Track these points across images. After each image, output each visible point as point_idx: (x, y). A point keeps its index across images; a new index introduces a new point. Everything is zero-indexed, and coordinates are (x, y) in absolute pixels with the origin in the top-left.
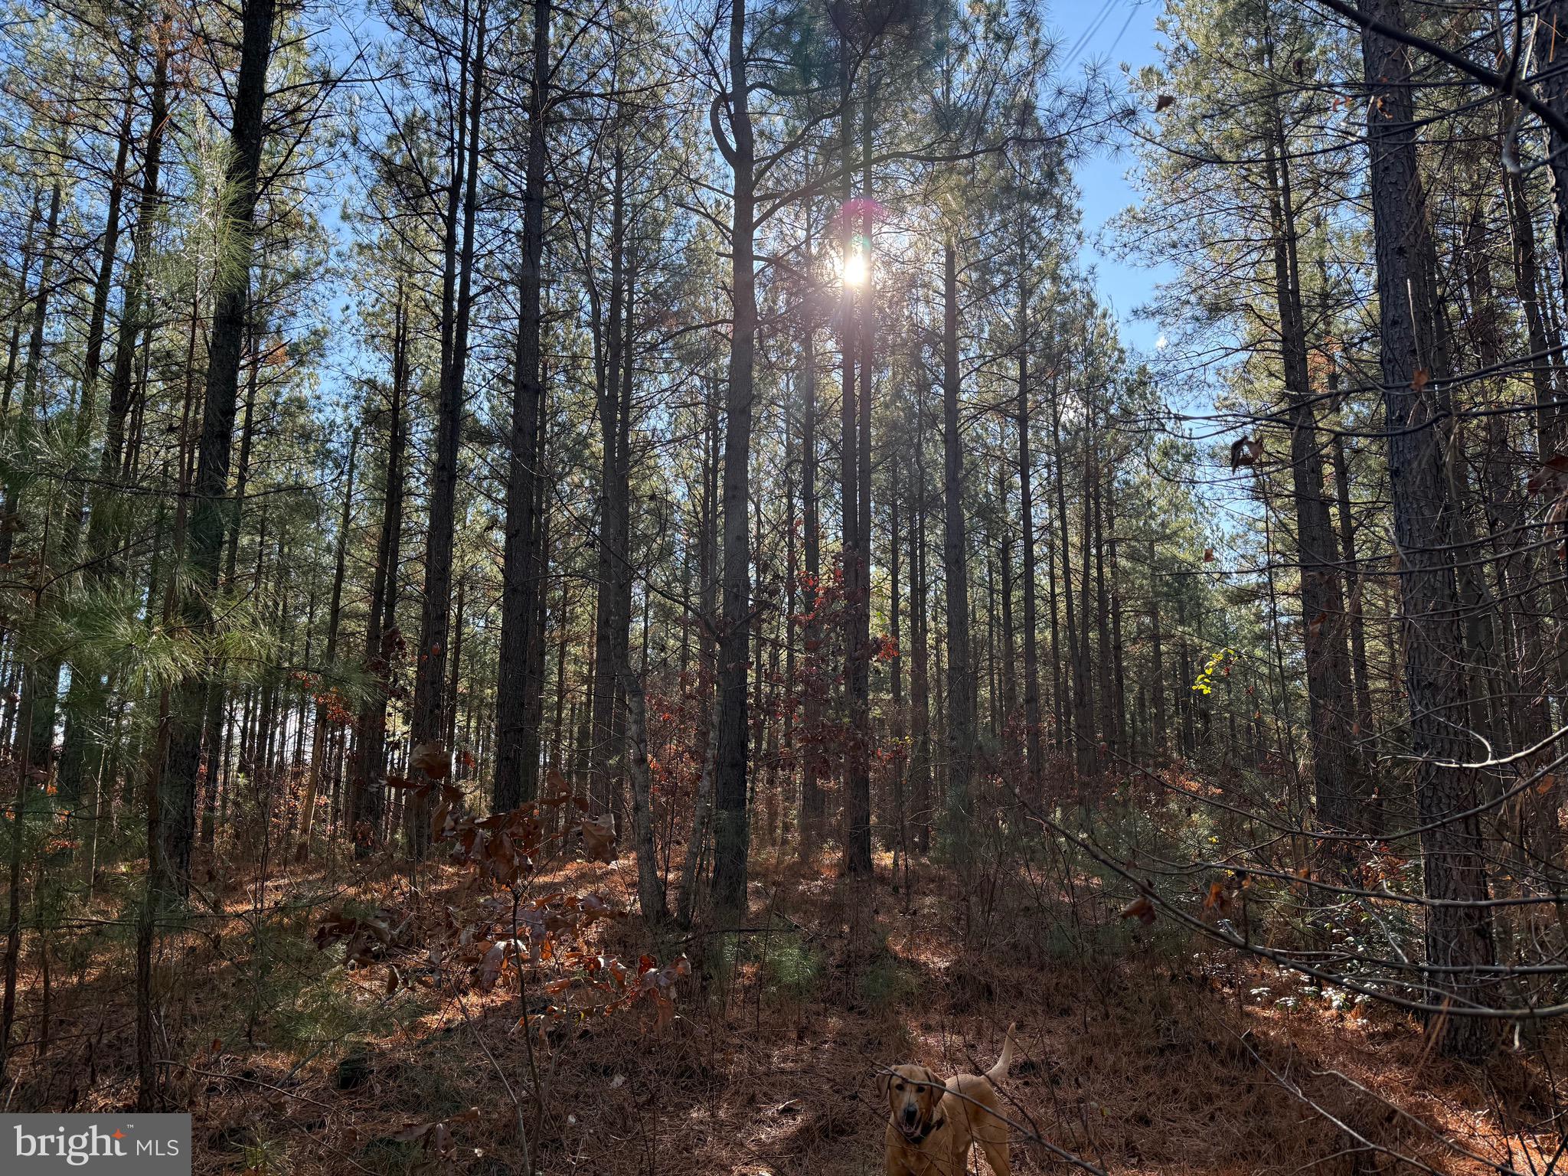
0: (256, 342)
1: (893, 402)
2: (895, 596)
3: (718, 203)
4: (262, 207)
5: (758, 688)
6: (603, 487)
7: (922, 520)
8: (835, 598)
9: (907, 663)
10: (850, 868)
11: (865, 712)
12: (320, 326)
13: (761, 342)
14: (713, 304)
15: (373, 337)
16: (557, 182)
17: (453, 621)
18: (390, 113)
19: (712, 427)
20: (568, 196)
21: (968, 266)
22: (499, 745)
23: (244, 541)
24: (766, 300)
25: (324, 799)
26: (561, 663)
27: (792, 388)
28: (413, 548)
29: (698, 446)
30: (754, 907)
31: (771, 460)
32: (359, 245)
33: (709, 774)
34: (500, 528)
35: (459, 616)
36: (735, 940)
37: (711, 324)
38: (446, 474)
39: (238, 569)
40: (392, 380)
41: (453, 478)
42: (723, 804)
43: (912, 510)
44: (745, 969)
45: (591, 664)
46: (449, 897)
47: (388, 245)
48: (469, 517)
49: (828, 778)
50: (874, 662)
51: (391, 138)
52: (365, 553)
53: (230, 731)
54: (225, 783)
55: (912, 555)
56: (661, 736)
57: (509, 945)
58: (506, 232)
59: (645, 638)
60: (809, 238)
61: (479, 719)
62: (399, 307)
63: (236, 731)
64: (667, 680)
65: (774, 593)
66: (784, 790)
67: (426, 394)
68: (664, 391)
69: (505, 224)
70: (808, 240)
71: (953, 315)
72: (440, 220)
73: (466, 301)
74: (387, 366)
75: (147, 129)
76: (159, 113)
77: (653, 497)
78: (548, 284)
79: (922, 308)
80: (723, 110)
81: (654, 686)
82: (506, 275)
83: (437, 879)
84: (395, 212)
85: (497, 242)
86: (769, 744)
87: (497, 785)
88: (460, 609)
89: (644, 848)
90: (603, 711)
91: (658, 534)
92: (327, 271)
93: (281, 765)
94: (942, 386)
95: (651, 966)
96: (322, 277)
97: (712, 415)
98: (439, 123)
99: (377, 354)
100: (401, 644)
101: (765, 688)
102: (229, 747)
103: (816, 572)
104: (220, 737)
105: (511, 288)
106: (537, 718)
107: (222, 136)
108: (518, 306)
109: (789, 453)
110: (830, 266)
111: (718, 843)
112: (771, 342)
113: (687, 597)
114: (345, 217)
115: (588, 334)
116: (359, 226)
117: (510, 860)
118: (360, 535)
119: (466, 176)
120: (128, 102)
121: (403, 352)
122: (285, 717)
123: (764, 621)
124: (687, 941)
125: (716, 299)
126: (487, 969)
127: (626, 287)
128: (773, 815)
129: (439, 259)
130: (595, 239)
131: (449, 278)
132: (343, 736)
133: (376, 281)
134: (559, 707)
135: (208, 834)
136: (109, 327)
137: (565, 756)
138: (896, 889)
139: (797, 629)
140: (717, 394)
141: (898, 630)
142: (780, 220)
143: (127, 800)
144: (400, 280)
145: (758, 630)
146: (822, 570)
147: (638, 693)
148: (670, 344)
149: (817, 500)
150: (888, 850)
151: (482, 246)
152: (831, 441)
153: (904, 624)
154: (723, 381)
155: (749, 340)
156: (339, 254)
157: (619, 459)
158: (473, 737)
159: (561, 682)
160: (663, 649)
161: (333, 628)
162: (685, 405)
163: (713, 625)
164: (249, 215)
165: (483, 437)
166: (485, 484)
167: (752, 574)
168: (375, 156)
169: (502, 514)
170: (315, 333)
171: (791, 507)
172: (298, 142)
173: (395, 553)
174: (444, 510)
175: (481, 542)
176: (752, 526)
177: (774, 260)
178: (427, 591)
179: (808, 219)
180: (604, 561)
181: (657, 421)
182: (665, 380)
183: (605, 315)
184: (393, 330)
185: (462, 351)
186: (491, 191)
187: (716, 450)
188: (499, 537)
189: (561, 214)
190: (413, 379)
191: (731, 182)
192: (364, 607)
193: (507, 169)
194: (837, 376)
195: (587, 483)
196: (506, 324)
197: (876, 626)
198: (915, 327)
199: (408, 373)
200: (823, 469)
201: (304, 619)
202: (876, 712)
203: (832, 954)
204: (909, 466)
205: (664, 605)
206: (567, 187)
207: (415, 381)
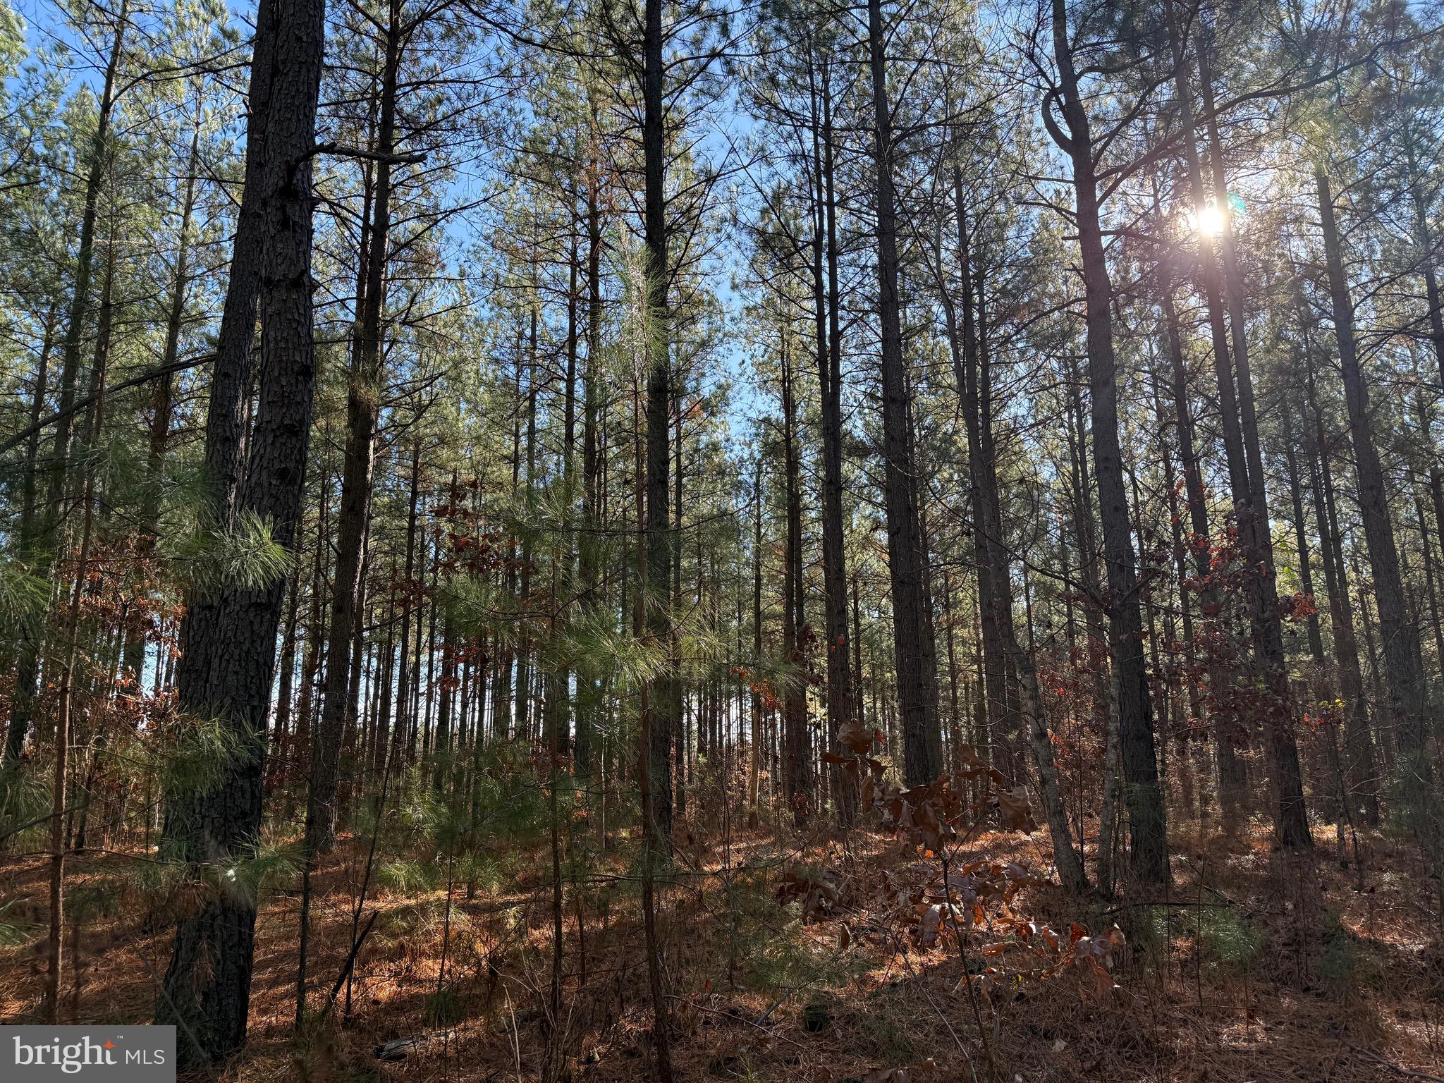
0: (679, 404)
1: (1274, 346)
2: (1303, 549)
3: (1058, 192)
4: (672, 294)
5: (1155, 658)
6: (972, 478)
7: (1325, 466)
8: (1232, 558)
9: (1327, 621)
10: (1286, 843)
11: (1283, 676)
12: (723, 380)
13: (1118, 312)
14: (1064, 288)
15: (765, 382)
16: (904, 212)
17: (851, 614)
18: (761, 191)
19: (1074, 405)
20: (915, 222)
21: (1347, 188)
22: (905, 723)
23: (685, 563)
24: (1118, 272)
25: (765, 774)
26: (950, 646)
27: (1155, 351)
28: (812, 554)
29: (1062, 425)
30: (1179, 880)
31: (1142, 427)
32: (747, 308)
33: (1114, 747)
34: (883, 528)
35: (856, 609)
36: (1165, 913)
37: (1064, 306)
38: (833, 486)
39: (683, 587)
40: (782, 415)
41: (839, 489)
42: (1134, 775)
43: (1311, 455)
44: (1179, 943)
45: (978, 645)
46: (878, 861)
47: (770, 302)
48: (855, 522)
49: (1246, 748)
50: (1288, 623)
51: (764, 212)
52: (775, 564)
53: (689, 719)
54: (689, 762)
55: (1318, 503)
56: (1057, 711)
57: (943, 908)
58: (864, 267)
59: (1029, 617)
60: (1157, 202)
61: (884, 700)
62: (782, 354)
63: (694, 718)
64: (1056, 654)
65: (1162, 559)
66: (1198, 762)
67: (811, 422)
68: (1020, 379)
69: (862, 262)
70: (1156, 206)
71: (1334, 242)
72: (808, 271)
73: (836, 335)
74: (778, 404)
75: (588, 252)
76: (595, 237)
77: (1022, 481)
78: (905, 304)
79: (1295, 242)
80: (1054, 105)
81: (1043, 661)
82: (867, 306)
83: (866, 845)
84: (772, 274)
85: (857, 279)
86: (1174, 715)
87: (907, 759)
88: (856, 604)
89: (1055, 821)
90: (996, 689)
91: (1030, 516)
92: (725, 335)
93: (729, 746)
94: (1332, 318)
95: (1082, 935)
96: (721, 341)
97: (1073, 392)
98: (800, 188)
99: (770, 396)
100: (813, 638)
101: (1163, 658)
102: (689, 733)
103: (1206, 532)
104: (682, 724)
105: (872, 316)
106: (935, 698)
107: (640, 243)
108: (880, 332)
109: (1159, 417)
110: (1183, 224)
111: (1132, 814)
112: (1128, 310)
113: (1066, 573)
114: (734, 287)
115: (945, 342)
116: (745, 292)
117: (935, 829)
118: (771, 549)
119: (826, 228)
120: (573, 235)
121: (789, 390)
122: (729, 705)
123: (1154, 589)
124: (1112, 912)
125: (1065, 282)
126: (927, 930)
127: (975, 291)
128: (1188, 788)
129: (811, 305)
130: (943, 254)
131: (820, 319)
132: (774, 719)
133: (763, 334)
134: (954, 686)
135: (682, 805)
136: (577, 411)
137: (964, 731)
138: (1344, 865)
139: (1192, 594)
140: (1076, 372)
141: (1311, 585)
142: (1124, 193)
143: (622, 778)
144: (781, 330)
145: (1148, 600)
146: (1213, 530)
147: (1030, 669)
148: (1024, 333)
149: (1198, 460)
150: (1328, 823)
151: (845, 285)
152: (1207, 397)
153: (1318, 580)
154: (1082, 357)
155: (1104, 313)
156: (733, 319)
157: (985, 451)
158: (880, 717)
159: (952, 664)
160: (1049, 625)
161: (757, 629)
162: (1044, 388)
163: (1100, 598)
164: (663, 302)
165: (860, 451)
166: (866, 491)
167: (1135, 543)
168: (753, 230)
169: (882, 515)
170: (720, 387)
171: (1169, 471)
172: (692, 234)
173: (799, 561)
174: (834, 518)
175: (867, 543)
176: (1129, 495)
177: (1121, 232)
178: (828, 589)
179: (1154, 185)
180: (980, 546)
181: (1018, 408)
182: (1022, 369)
183: (959, 321)
184: (780, 373)
185: (837, 380)
186: (848, 235)
187: (1081, 425)
188: (882, 536)
189: (910, 240)
190: (799, 412)
191: (1069, 171)
192: (779, 608)
193: (861, 212)
194: (1206, 332)
195: (956, 477)
196: (871, 349)
197: (1284, 585)
198: (1290, 265)
199: (795, 407)
200: (1200, 427)
201: (735, 623)
202: (1296, 675)
203: (1277, 931)
204: (1301, 409)
205: (1044, 583)
206: (914, 214)
207: (800, 413)
